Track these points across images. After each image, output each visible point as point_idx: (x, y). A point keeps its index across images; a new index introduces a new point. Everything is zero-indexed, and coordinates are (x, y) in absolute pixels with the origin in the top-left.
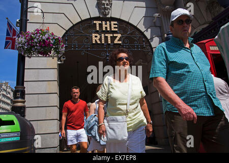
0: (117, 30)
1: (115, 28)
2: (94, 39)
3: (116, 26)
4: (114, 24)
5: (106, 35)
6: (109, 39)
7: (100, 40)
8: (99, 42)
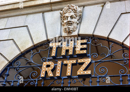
0: (85, 52)
1: (82, 49)
2: (44, 69)
3: (85, 46)
4: (82, 44)
5: (65, 62)
6: (69, 68)
7: (54, 70)
8: (51, 74)
